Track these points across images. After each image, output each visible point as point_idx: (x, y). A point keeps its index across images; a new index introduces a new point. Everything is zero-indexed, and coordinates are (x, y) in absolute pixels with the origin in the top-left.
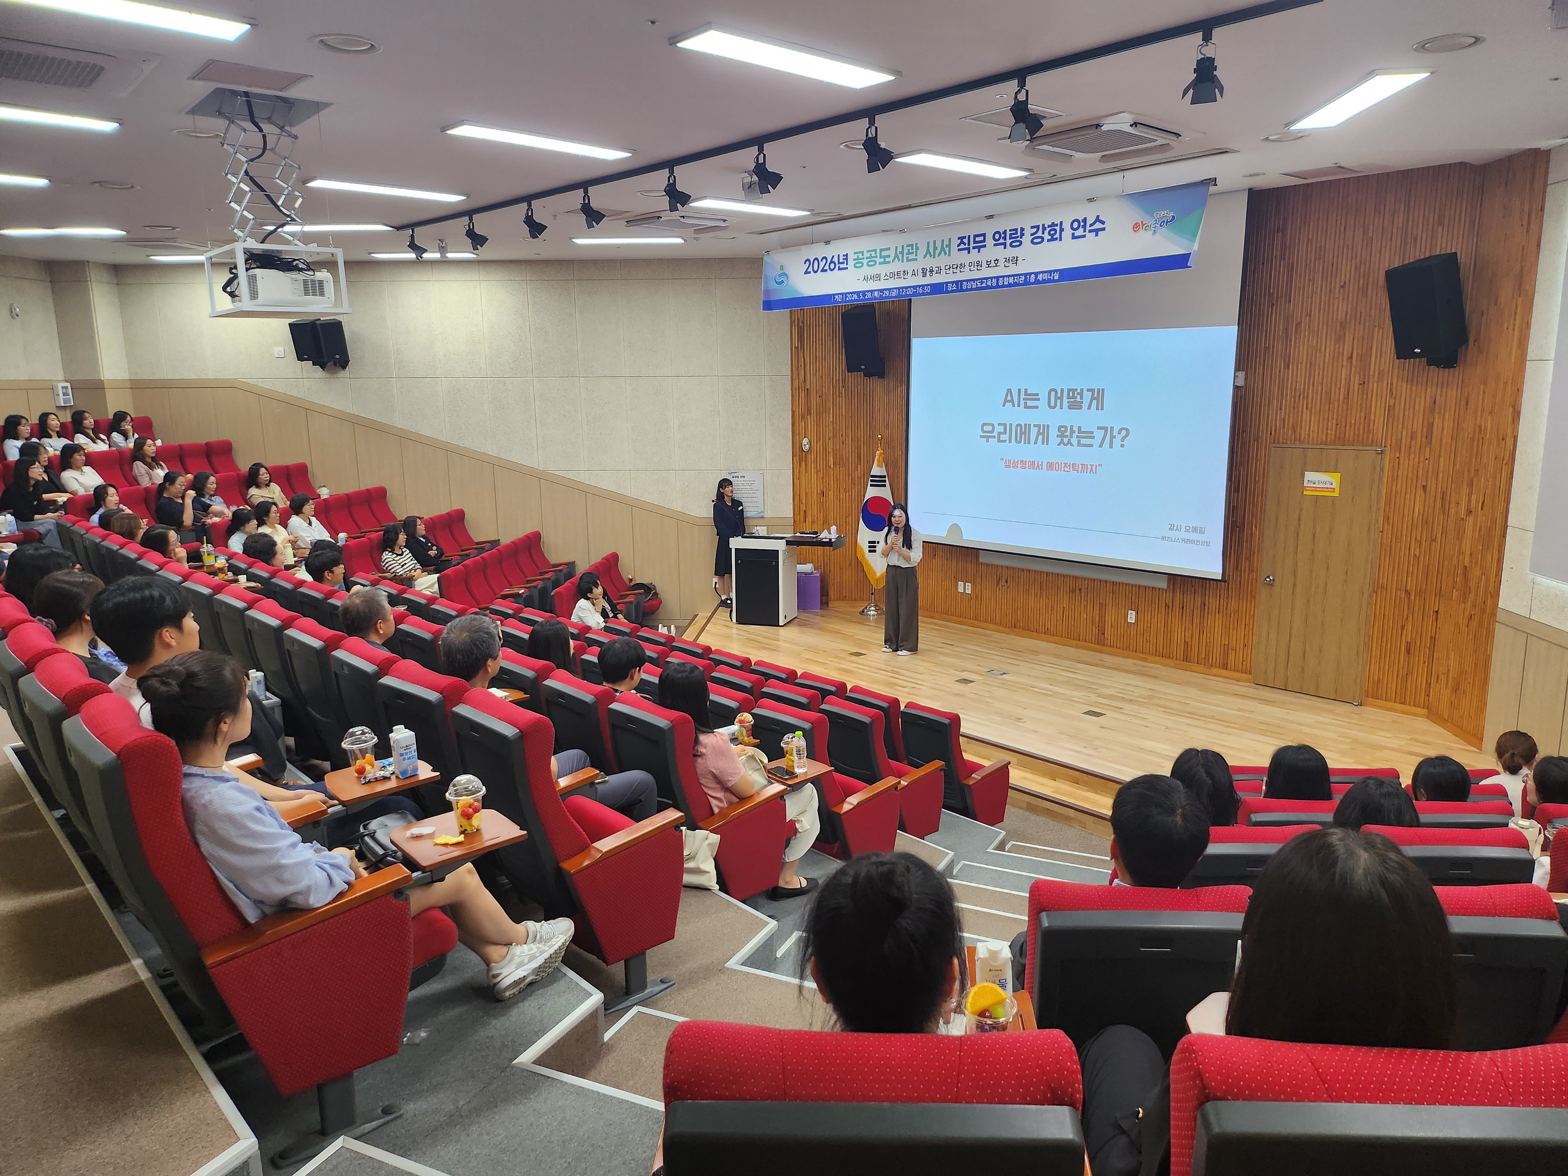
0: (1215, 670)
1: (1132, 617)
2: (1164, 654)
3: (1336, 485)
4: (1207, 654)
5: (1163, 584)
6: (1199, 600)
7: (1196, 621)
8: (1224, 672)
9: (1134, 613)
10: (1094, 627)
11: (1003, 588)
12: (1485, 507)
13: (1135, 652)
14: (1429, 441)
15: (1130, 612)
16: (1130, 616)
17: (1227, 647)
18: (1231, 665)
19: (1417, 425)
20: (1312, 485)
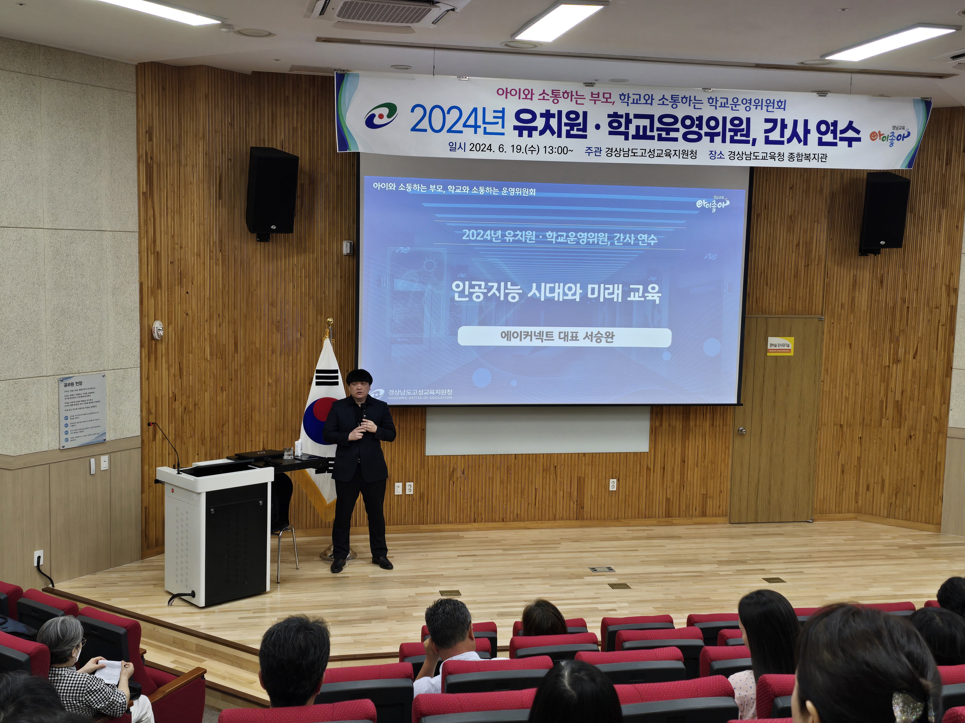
0: (695, 519)
1: (613, 485)
2: (645, 515)
4: (688, 507)
6: (678, 457)
7: (677, 478)
9: (615, 480)
10: (572, 503)
11: (459, 480)
12: (918, 357)
13: (617, 519)
14: (853, 310)
15: (611, 480)
16: (611, 484)
17: (705, 497)
18: (709, 511)
19: (844, 298)
20: (773, 348)
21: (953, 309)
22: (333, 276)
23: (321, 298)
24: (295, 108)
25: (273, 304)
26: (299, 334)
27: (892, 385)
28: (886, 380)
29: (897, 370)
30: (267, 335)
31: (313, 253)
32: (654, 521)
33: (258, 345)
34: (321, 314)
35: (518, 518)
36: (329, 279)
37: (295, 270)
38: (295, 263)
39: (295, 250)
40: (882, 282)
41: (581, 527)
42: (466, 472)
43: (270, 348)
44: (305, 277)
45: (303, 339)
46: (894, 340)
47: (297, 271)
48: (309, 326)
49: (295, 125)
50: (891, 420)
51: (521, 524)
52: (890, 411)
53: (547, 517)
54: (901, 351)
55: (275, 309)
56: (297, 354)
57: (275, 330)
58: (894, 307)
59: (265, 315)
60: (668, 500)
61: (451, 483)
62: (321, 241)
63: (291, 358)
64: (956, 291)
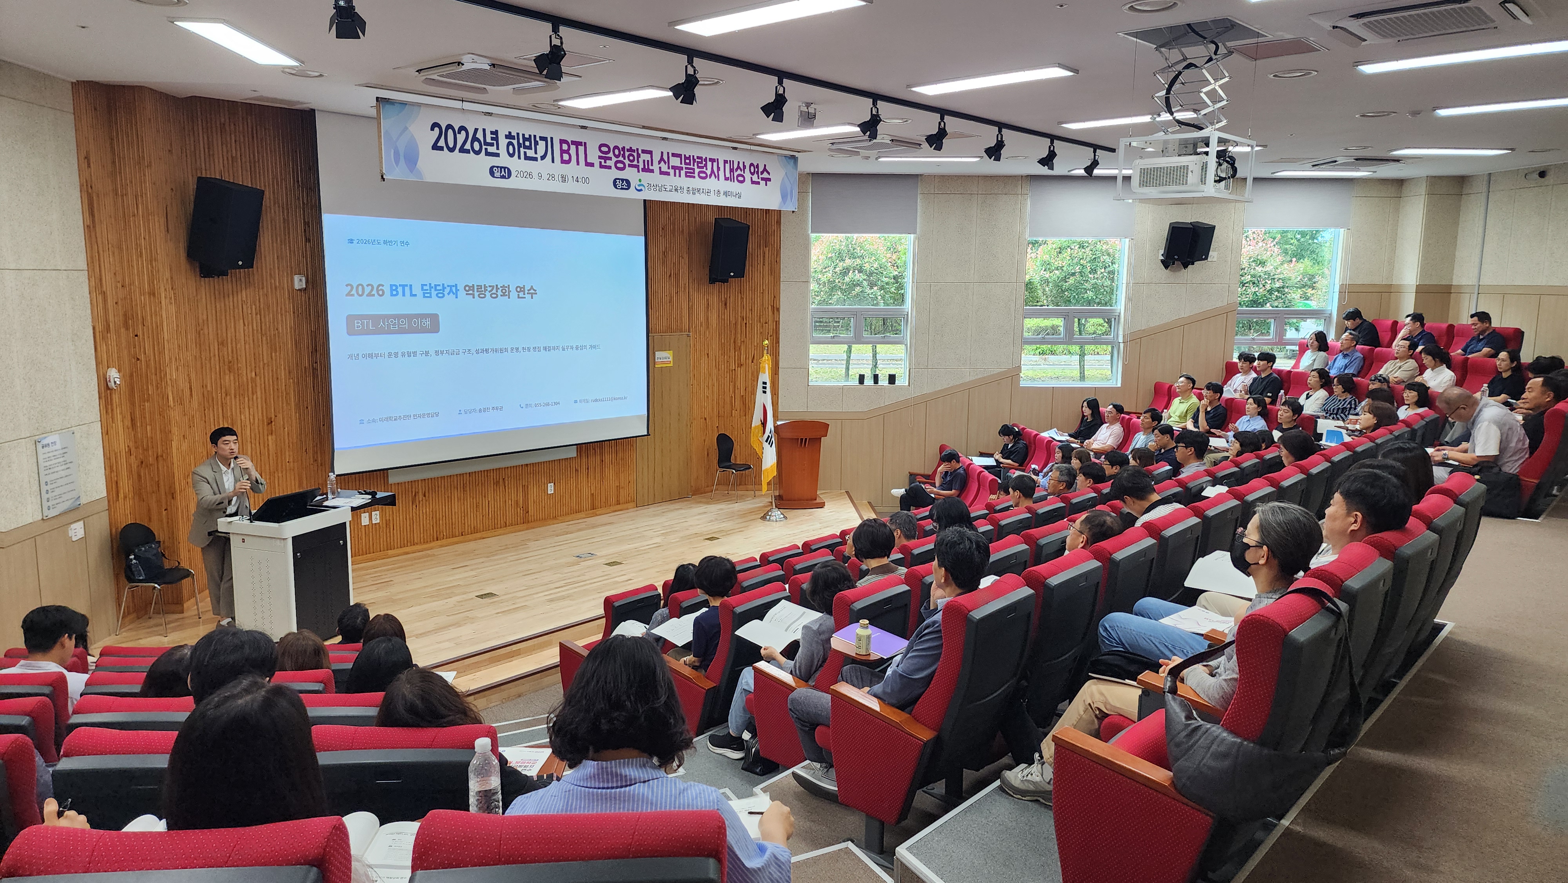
0: (612, 508)
1: (551, 488)
2: (576, 511)
3: (671, 359)
4: (606, 499)
5: (573, 453)
6: (598, 458)
7: (598, 475)
8: (619, 507)
9: (552, 484)
10: (519, 509)
11: (421, 503)
12: (755, 361)
13: (555, 518)
14: (708, 327)
15: (549, 485)
16: (549, 488)
17: (618, 488)
18: (622, 500)
19: (702, 318)
20: (660, 360)
21: (777, 323)
22: (286, 312)
23: (275, 335)
24: (233, 136)
25: (222, 344)
26: (254, 374)
27: (738, 384)
28: (733, 381)
29: (740, 372)
30: (218, 376)
31: (263, 288)
32: (582, 515)
33: (209, 388)
34: (276, 352)
35: (475, 531)
36: (282, 315)
37: (244, 307)
38: (244, 299)
39: (243, 286)
40: (726, 304)
41: (527, 529)
42: (427, 495)
43: (223, 390)
44: (256, 314)
45: (258, 378)
46: (737, 349)
47: (247, 308)
48: (264, 364)
49: (234, 155)
50: (738, 410)
51: (478, 535)
52: (738, 403)
53: (499, 526)
54: (743, 357)
55: (225, 349)
56: (253, 394)
57: (227, 372)
58: (736, 324)
59: (215, 355)
60: (592, 495)
61: (414, 507)
62: (271, 275)
63: (246, 399)
64: (778, 310)
